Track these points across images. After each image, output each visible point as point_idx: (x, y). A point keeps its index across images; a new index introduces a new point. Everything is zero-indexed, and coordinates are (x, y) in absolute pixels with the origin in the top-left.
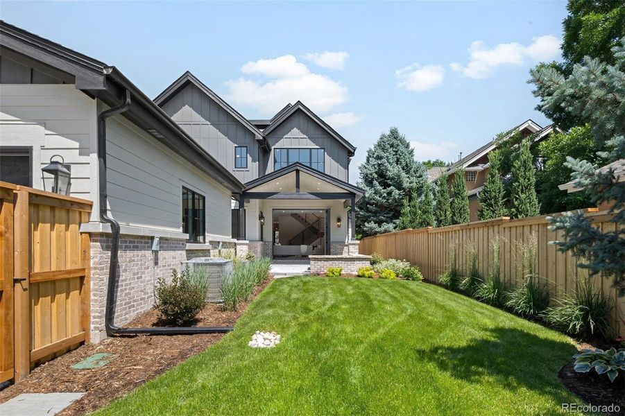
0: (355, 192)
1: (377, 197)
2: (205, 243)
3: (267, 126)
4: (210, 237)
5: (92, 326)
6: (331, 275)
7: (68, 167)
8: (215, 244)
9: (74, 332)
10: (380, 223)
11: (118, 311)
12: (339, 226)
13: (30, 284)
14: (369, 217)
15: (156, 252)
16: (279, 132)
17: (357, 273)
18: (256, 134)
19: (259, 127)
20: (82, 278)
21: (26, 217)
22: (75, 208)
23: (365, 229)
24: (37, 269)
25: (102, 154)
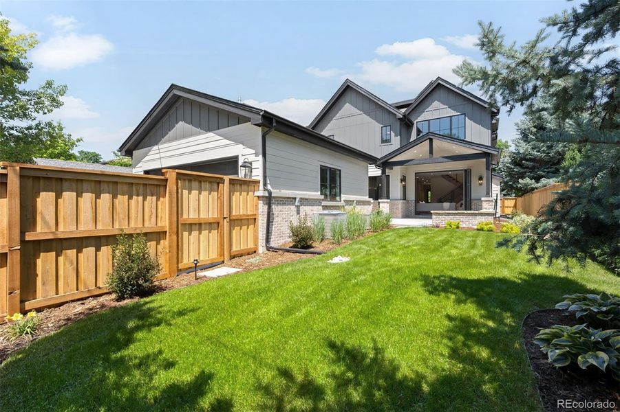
0: (489, 151)
1: (535, 153)
2: (341, 201)
3: (410, 104)
4: (344, 197)
5: (259, 244)
6: (449, 227)
7: (251, 163)
8: (348, 202)
9: (251, 245)
10: (538, 179)
11: (273, 237)
12: (481, 184)
13: (230, 220)
14: (525, 173)
15: (298, 207)
16: (421, 108)
17: (476, 227)
18: (397, 114)
19: (400, 107)
20: (255, 219)
21: (228, 190)
22: (251, 184)
23: (519, 185)
24: (234, 213)
25: (264, 155)
